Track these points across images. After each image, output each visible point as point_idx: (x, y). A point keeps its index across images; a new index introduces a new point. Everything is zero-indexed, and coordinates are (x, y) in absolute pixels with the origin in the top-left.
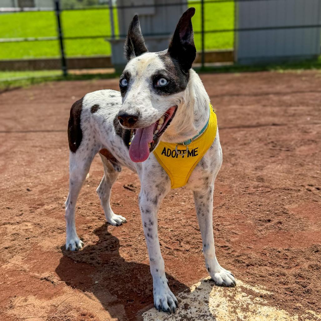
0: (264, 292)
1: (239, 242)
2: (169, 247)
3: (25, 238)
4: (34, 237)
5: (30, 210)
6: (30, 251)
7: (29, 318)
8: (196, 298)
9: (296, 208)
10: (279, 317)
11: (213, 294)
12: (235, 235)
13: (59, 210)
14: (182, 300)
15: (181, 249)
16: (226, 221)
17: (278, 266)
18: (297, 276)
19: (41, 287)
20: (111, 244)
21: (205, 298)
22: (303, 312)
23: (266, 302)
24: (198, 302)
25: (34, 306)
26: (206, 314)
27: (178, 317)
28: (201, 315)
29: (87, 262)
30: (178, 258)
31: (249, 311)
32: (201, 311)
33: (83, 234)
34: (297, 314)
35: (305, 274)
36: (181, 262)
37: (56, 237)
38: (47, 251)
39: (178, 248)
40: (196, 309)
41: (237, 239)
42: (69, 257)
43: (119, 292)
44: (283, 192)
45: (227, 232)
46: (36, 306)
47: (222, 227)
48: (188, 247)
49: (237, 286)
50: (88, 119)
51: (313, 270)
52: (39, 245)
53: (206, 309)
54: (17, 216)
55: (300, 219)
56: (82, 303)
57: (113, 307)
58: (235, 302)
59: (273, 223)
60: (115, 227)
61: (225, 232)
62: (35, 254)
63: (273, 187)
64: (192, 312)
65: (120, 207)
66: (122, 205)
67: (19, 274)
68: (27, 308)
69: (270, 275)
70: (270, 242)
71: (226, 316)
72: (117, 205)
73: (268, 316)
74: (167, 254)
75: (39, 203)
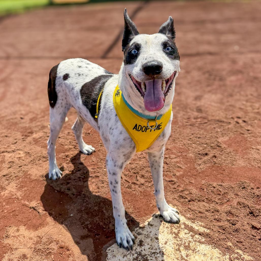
0: (202, 230)
1: (183, 176)
2: (128, 180)
3: (18, 166)
4: (25, 165)
5: (23, 139)
6: (22, 179)
7: (20, 248)
8: (149, 234)
9: (227, 141)
10: (214, 256)
11: (162, 231)
12: (179, 169)
13: (44, 138)
14: (137, 236)
15: (137, 183)
16: (172, 153)
17: (213, 202)
18: (228, 213)
19: (29, 217)
20: (83, 175)
21: (155, 234)
22: (233, 252)
23: (203, 240)
24: (150, 239)
25: (24, 237)
26: (156, 251)
27: (134, 254)
28: (153, 252)
29: (65, 193)
30: (135, 192)
31: (190, 249)
32: (153, 248)
33: (62, 163)
34: (228, 254)
35: (234, 212)
36: (138, 196)
37: (41, 165)
38: (35, 179)
39: (135, 182)
40: (149, 246)
41: (181, 173)
42: (52, 186)
43: (89, 226)
44: (217, 124)
45: (173, 166)
46: (25, 237)
47: (169, 161)
48: (142, 181)
49: (181, 222)
50: (61, 84)
51: (240, 208)
52: (28, 173)
53: (156, 247)
54: (13, 144)
55: (230, 152)
56: (60, 236)
57: (84, 240)
58: (179, 239)
59: (209, 156)
60: (87, 155)
61: (172, 165)
62: (26, 182)
63: (210, 118)
64: (146, 249)
65: (91, 136)
66: (92, 135)
67: (13, 202)
68: (19, 238)
69: (207, 211)
70: (207, 176)
71: (173, 254)
72: (88, 135)
73: (205, 255)
74: (127, 188)
75: (29, 131)
